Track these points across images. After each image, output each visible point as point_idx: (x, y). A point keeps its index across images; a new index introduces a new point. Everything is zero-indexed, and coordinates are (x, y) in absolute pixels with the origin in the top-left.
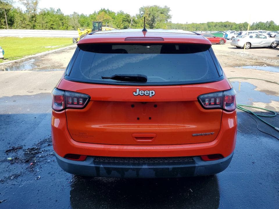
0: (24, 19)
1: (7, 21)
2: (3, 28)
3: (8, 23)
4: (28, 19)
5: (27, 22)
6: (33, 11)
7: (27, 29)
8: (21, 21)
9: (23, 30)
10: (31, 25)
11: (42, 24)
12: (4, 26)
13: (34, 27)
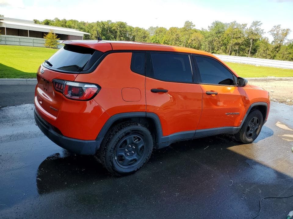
0: (268, 49)
1: (251, 50)
2: (245, 56)
3: (251, 52)
4: (271, 49)
5: (268, 52)
6: (279, 42)
7: (266, 58)
8: (263, 50)
9: (262, 59)
10: (272, 55)
11: (284, 54)
12: (247, 55)
13: (273, 58)
